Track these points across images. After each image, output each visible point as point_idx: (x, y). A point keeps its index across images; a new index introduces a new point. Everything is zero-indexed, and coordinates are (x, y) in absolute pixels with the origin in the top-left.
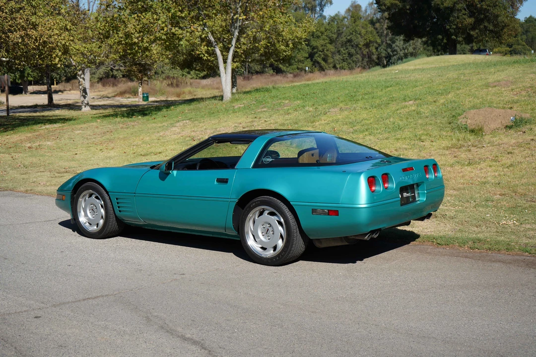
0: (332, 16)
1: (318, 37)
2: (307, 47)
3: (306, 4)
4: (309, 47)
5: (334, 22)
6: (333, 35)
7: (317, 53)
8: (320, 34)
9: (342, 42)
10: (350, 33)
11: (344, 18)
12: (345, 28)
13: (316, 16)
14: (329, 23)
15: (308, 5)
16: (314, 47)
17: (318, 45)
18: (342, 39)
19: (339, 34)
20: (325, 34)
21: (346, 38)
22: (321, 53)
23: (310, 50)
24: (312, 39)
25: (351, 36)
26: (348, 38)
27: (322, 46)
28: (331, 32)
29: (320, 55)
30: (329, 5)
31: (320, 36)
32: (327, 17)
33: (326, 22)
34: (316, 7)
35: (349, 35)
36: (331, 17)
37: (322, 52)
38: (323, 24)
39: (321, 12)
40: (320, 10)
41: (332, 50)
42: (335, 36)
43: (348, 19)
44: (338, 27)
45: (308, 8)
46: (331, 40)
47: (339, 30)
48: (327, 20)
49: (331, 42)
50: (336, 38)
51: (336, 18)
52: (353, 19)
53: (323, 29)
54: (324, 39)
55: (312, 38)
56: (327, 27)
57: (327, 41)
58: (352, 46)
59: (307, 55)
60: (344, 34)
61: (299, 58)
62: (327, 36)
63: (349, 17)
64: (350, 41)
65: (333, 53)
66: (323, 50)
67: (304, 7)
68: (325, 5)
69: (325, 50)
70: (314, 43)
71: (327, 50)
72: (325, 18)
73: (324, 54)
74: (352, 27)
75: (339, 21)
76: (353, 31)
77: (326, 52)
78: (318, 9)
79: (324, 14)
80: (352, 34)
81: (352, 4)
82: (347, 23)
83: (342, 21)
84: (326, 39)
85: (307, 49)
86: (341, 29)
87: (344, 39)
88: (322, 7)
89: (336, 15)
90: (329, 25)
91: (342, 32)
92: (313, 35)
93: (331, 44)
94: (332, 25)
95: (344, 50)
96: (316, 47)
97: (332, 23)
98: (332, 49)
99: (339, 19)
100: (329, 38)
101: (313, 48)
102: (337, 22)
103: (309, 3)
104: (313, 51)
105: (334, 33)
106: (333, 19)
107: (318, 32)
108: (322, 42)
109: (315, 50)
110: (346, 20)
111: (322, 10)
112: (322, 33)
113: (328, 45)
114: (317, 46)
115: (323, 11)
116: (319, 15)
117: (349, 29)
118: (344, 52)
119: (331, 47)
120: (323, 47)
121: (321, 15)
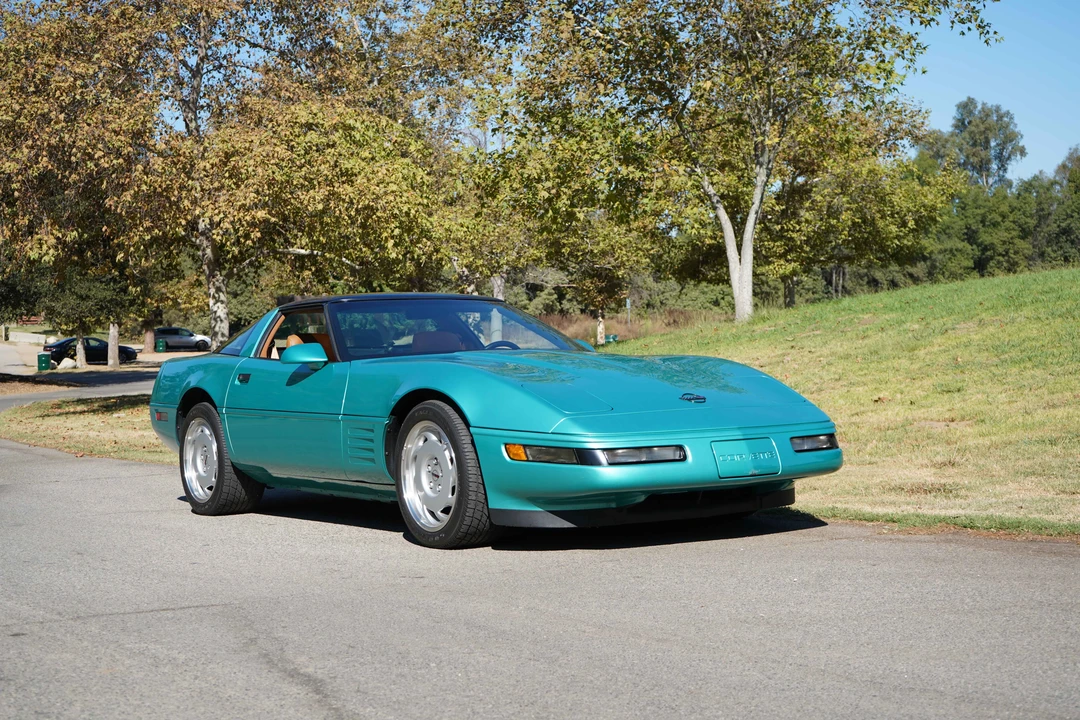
0: (1026, 180)
1: (995, 225)
2: (970, 247)
3: (967, 157)
4: (975, 247)
5: (1030, 192)
6: (1028, 220)
7: (992, 258)
8: (1000, 219)
9: (1050, 235)
10: (1067, 214)
11: (1053, 183)
12: (1055, 206)
13: (991, 181)
14: (1019, 194)
15: (971, 160)
16: (986, 246)
17: (995, 241)
18: (1049, 228)
19: (1043, 217)
20: (1011, 219)
21: (1059, 226)
22: (1001, 258)
23: (978, 253)
24: (982, 229)
25: (1068, 221)
26: (1063, 225)
27: (1004, 243)
28: (1024, 214)
29: (999, 262)
30: (1019, 157)
31: (999, 223)
32: (1015, 183)
33: (1012, 193)
34: (989, 161)
35: (1065, 220)
36: (1026, 183)
37: (1003, 256)
38: (1005, 197)
39: (1001, 173)
40: (999, 169)
41: (1026, 251)
42: (1032, 222)
43: (1061, 186)
44: (1040, 204)
45: (972, 164)
46: (1023, 230)
47: (1043, 210)
48: (1014, 190)
49: (1025, 233)
50: (1036, 226)
51: (1033, 183)
52: (1073, 184)
53: (1004, 208)
54: (1007, 230)
55: (980, 226)
56: (1015, 204)
57: (1014, 233)
58: (1072, 242)
59: (971, 264)
60: (1053, 217)
61: (953, 269)
62: (1014, 222)
63: (1065, 182)
64: (1066, 231)
65: (1029, 258)
66: (1007, 253)
67: (965, 164)
68: (1009, 158)
69: (1012, 251)
70: (985, 238)
71: (1016, 253)
72: (1010, 184)
73: (1008, 261)
74: (1070, 202)
75: (1041, 191)
76: (1073, 211)
77: (1012, 256)
78: (994, 166)
79: (1009, 176)
80: (1072, 217)
81: (1071, 154)
82: (1059, 195)
83: (1048, 189)
84: (1014, 229)
85: (970, 251)
86: (1045, 206)
87: (1054, 228)
88: (1003, 162)
89: (1036, 178)
90: (1018, 198)
91: (1049, 214)
92: (983, 222)
93: (1023, 238)
94: (1025, 198)
95: (1055, 251)
96: (992, 247)
97: (1027, 195)
98: (1027, 249)
99: (1042, 186)
100: (1020, 226)
101: (985, 249)
102: (1037, 192)
103: (974, 155)
104: (983, 254)
105: (1031, 216)
106: (1028, 186)
107: (994, 215)
108: (1005, 235)
109: (988, 253)
110: (1058, 187)
111: (1003, 167)
112: (1004, 217)
113: (1017, 241)
114: (993, 244)
115: (1005, 170)
116: (997, 178)
117: (1064, 207)
118: (1053, 255)
119: (1025, 246)
120: (1005, 246)
121: (1002, 179)
